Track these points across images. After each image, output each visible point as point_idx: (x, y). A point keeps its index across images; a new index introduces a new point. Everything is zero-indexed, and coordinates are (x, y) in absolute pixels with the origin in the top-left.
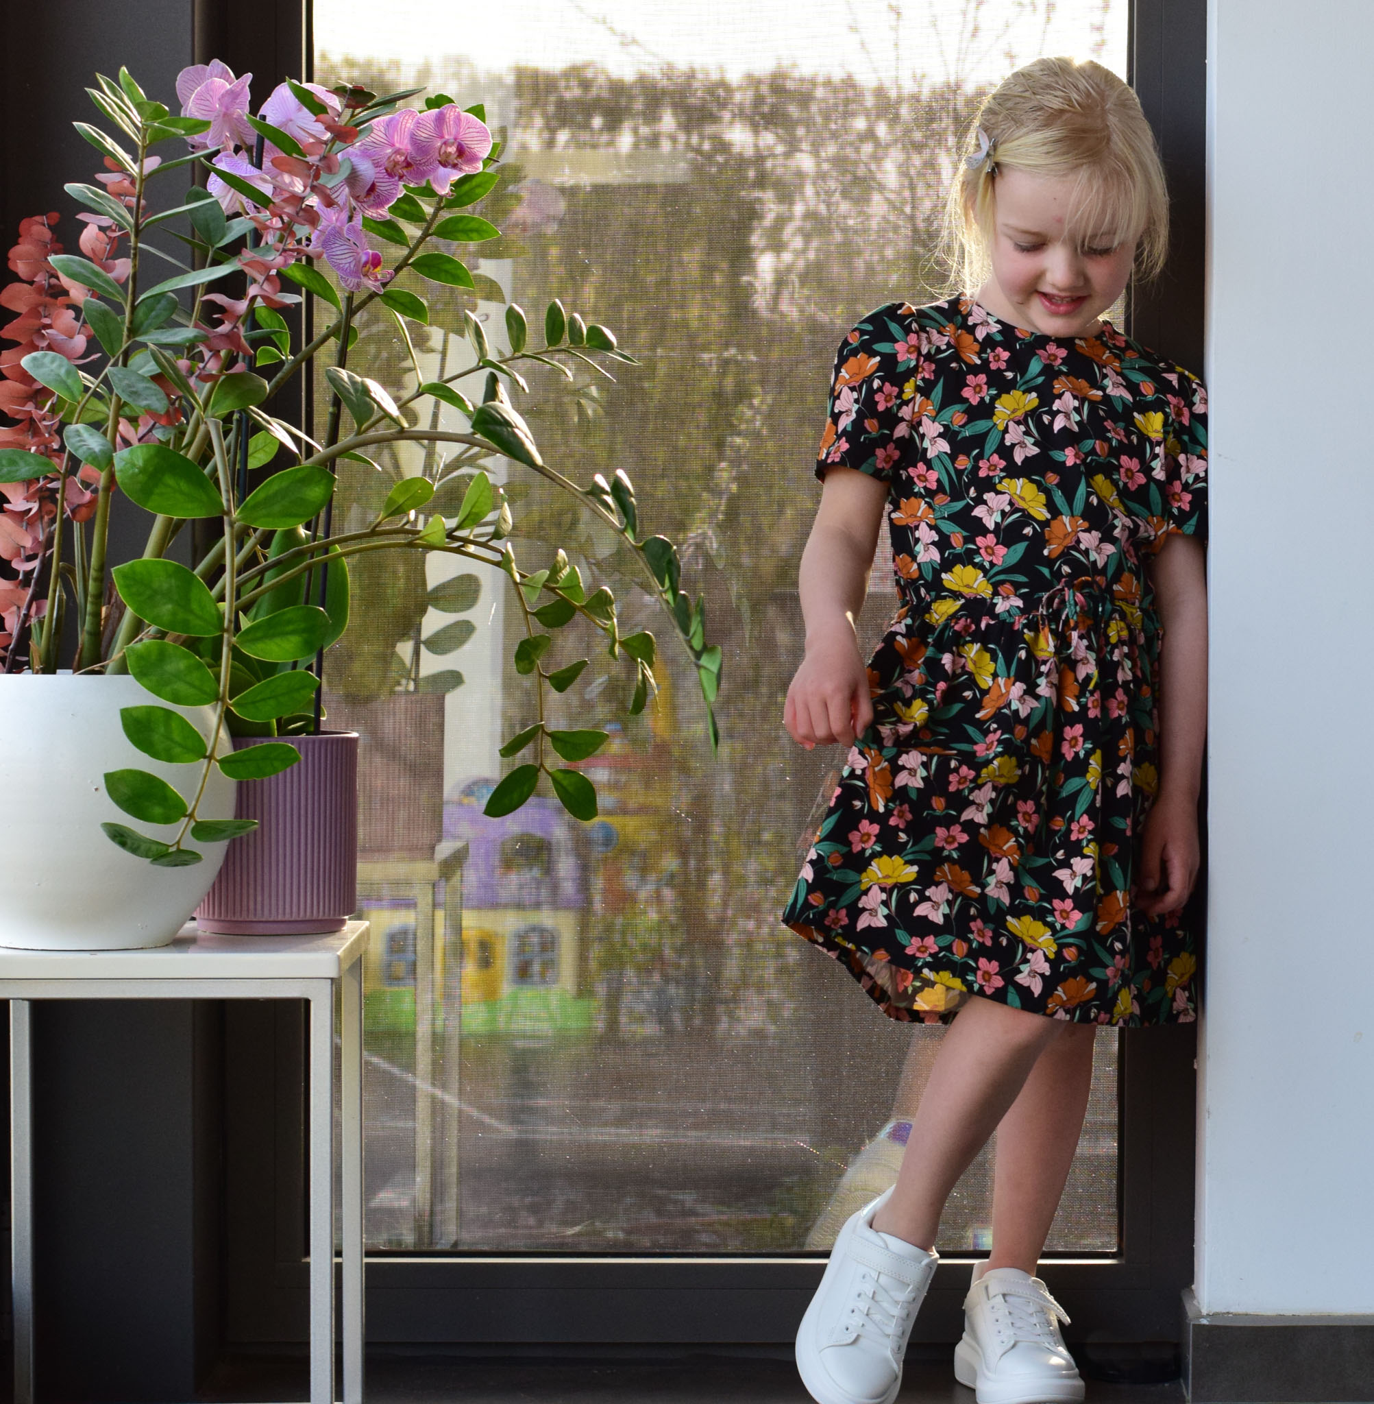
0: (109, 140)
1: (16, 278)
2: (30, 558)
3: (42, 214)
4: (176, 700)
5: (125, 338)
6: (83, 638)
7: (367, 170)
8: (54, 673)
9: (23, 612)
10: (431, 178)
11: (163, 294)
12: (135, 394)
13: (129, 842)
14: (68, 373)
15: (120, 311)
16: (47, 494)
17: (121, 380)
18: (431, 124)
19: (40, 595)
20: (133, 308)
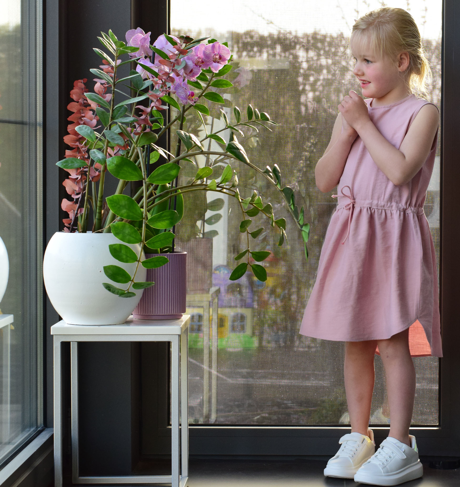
0: (105, 54)
1: (73, 100)
2: (78, 194)
3: (81, 79)
4: (129, 242)
5: (110, 120)
6: (95, 221)
7: (191, 64)
8: (86, 232)
9: (76, 212)
10: (211, 66)
11: (122, 106)
12: (113, 139)
13: (112, 289)
14: (91, 132)
15: (108, 111)
16: (83, 173)
17: (108, 135)
18: (210, 48)
19: (81, 206)
20: (113, 110)
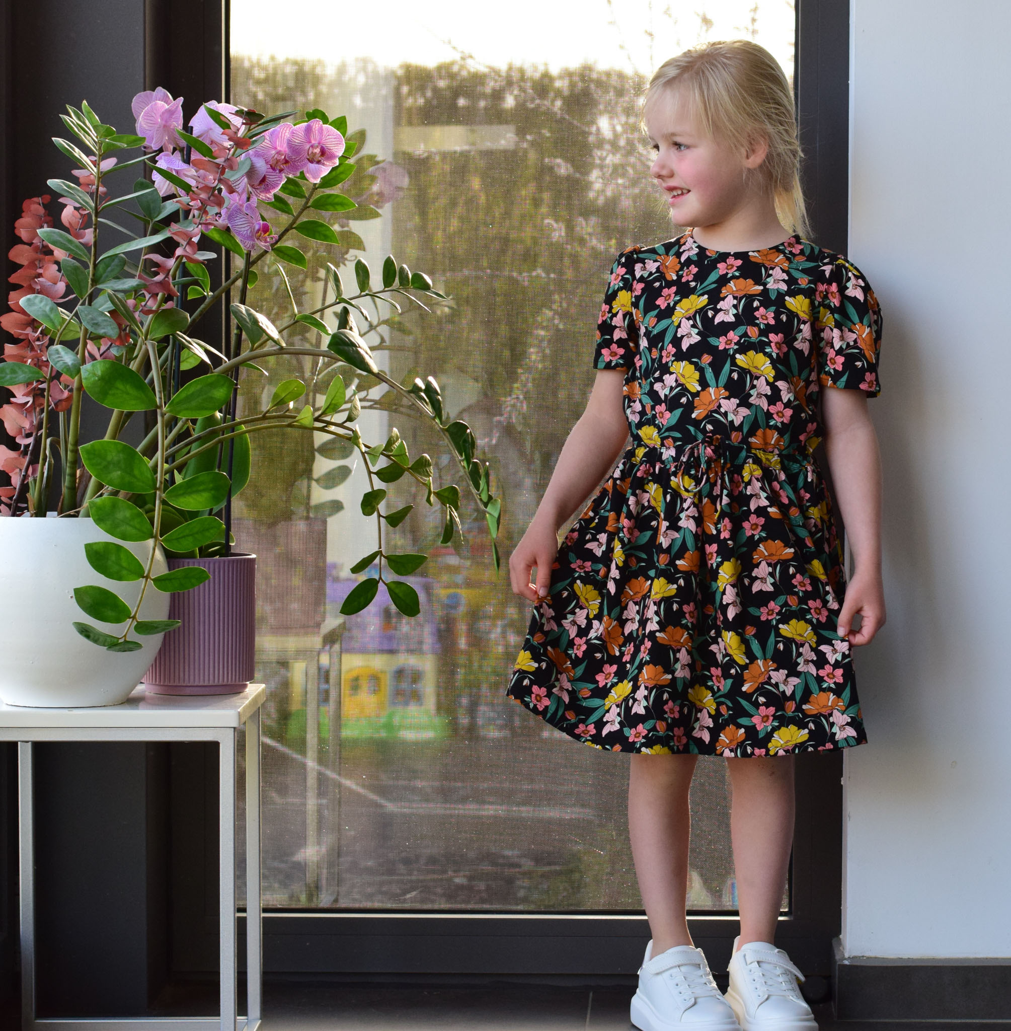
0: (77, 150)
1: (18, 241)
2: (28, 435)
3: (39, 196)
4: (124, 538)
5: (90, 285)
6: (65, 491)
7: (262, 166)
8: (45, 516)
9: (23, 472)
10: (305, 170)
11: (116, 255)
12: (95, 325)
13: (92, 635)
14: (51, 309)
15: (87, 267)
16: (39, 392)
17: (86, 315)
18: (302, 134)
19: (34, 461)
20: (95, 265)
